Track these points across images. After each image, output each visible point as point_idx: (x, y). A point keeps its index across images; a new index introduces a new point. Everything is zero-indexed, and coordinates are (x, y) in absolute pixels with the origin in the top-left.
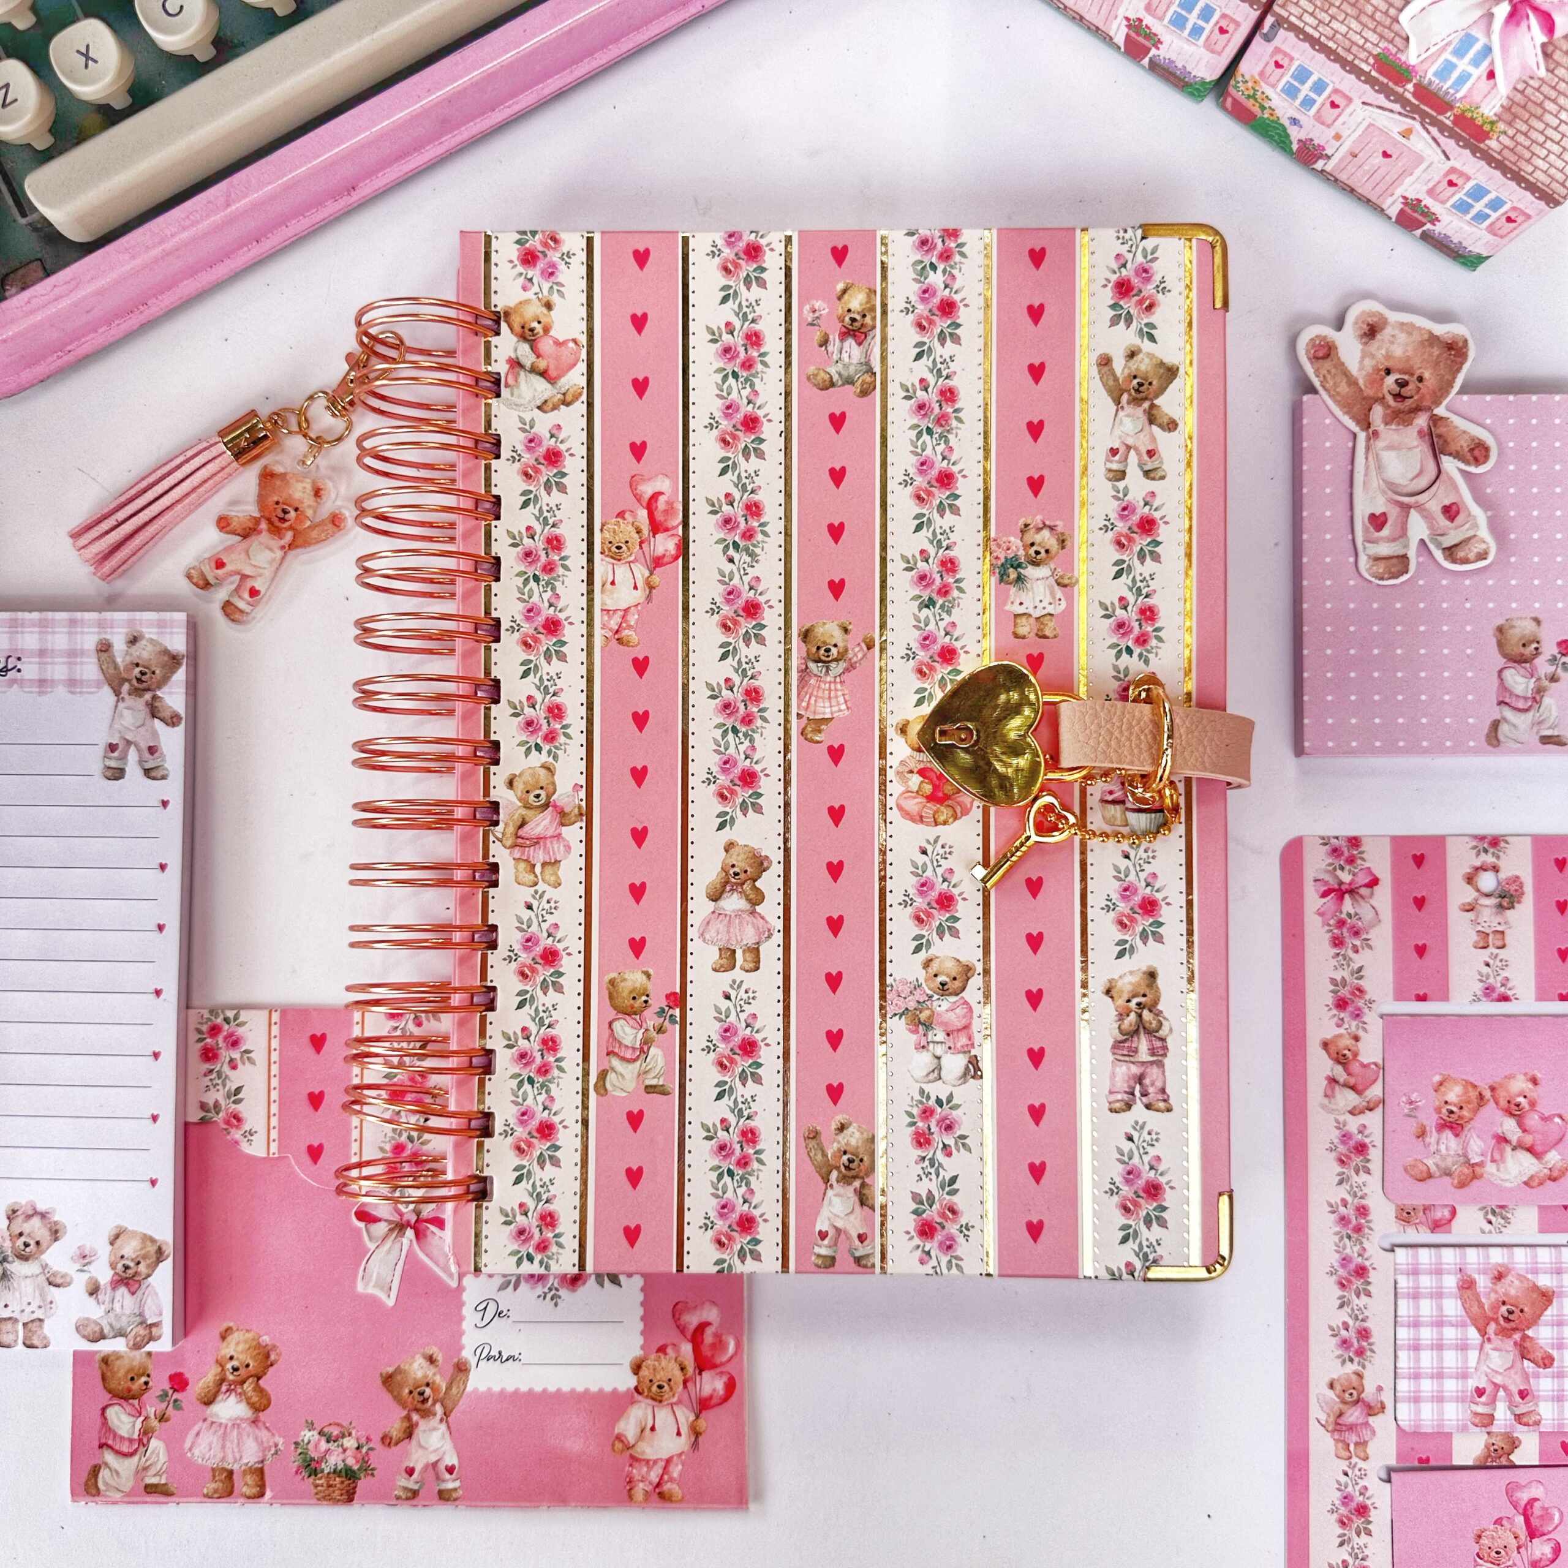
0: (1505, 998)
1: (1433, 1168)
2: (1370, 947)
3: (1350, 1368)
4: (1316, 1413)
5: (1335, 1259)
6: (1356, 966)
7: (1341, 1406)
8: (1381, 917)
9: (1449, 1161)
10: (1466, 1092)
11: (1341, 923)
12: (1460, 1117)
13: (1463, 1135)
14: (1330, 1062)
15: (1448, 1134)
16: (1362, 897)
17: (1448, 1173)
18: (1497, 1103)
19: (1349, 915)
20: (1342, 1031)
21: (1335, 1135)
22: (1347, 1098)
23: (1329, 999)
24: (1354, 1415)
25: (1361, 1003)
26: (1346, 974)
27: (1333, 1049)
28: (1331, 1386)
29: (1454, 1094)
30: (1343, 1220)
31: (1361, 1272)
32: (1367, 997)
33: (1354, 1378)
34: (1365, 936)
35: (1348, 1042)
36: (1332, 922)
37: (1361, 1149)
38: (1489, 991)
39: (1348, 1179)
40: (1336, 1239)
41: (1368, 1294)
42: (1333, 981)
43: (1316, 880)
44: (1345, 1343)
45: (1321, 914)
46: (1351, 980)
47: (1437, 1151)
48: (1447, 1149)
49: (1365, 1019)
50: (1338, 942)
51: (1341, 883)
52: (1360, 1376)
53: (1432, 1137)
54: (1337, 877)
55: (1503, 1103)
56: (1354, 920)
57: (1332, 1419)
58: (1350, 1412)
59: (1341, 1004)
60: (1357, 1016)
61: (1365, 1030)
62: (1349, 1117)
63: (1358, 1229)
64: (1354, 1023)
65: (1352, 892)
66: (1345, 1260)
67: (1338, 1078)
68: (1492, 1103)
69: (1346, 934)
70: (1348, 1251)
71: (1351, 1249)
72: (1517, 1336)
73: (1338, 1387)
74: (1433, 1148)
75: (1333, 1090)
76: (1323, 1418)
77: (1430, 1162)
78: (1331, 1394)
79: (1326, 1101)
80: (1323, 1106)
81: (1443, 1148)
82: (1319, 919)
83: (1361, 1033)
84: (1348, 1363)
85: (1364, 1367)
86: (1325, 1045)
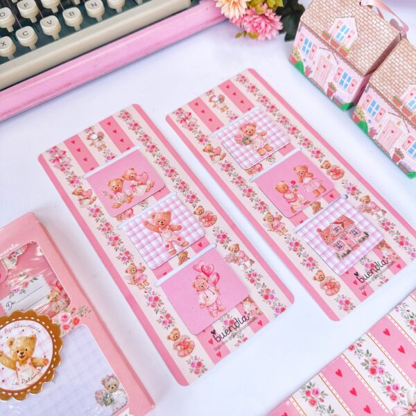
0: (113, 157)
2: (72, 166)
3: (129, 264)
4: (127, 282)
5: (107, 240)
6: (71, 172)
7: (133, 275)
8: (71, 158)
11: (62, 165)
14: (77, 196)
16: (64, 157)
20: (76, 188)
22: (87, 202)
23: (68, 183)
24: (138, 275)
25: (77, 179)
26: (69, 175)
27: (76, 193)
28: (127, 272)
30: (104, 229)
31: (117, 238)
33: (132, 266)
34: (69, 165)
35: (79, 189)
36: (59, 166)
37: (98, 210)
38: (108, 158)
39: (99, 219)
40: (105, 235)
41: (122, 243)
42: (67, 179)
43: (50, 160)
44: (124, 259)
45: (55, 167)
46: (72, 176)
52: (133, 264)
54: (55, 157)
56: (64, 163)
57: (132, 280)
58: (136, 275)
59: (72, 182)
60: (78, 182)
61: (82, 184)
63: (109, 229)
65: (60, 157)
66: (110, 239)
67: (81, 198)
69: (64, 167)
70: (110, 236)
72: (168, 227)
73: (128, 271)
75: (82, 202)
76: (130, 282)
78: (128, 274)
79: (81, 205)
80: (81, 207)
85: (132, 261)
86: (74, 193)
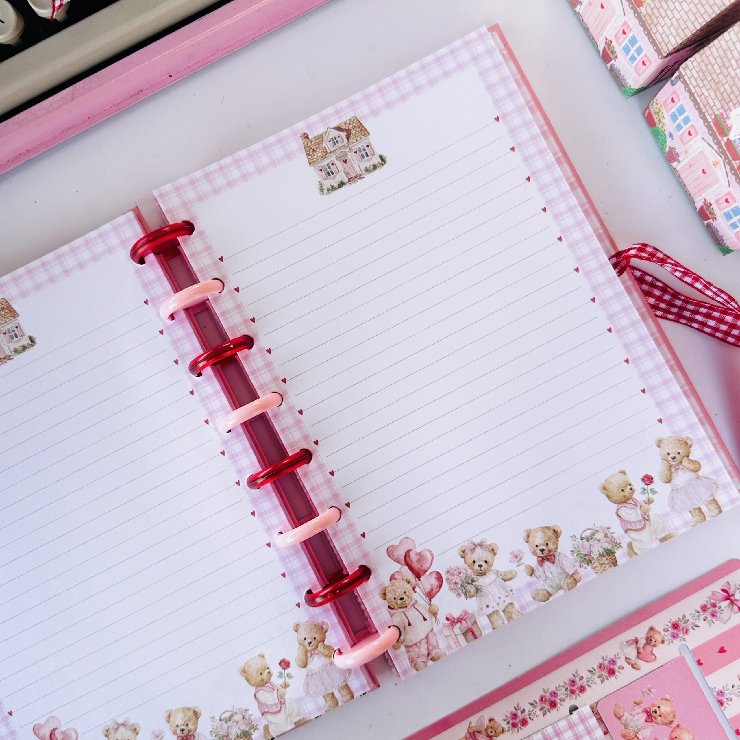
0: (721, 703)
1: (624, 718)
2: (710, 625)
4: (474, 720)
5: (552, 688)
6: (697, 623)
7: (483, 730)
8: (728, 623)
9: (632, 724)
10: (669, 714)
11: (714, 605)
12: (655, 718)
13: (647, 724)
14: (644, 635)
15: (645, 716)
16: (732, 609)
17: (626, 726)
18: (672, 732)
19: (720, 607)
20: (663, 633)
21: (611, 656)
22: (632, 653)
23: (674, 619)
25: (681, 635)
26: (691, 620)
27: (652, 633)
28: (491, 720)
29: (665, 708)
30: (573, 682)
31: (553, 705)
32: (685, 637)
33: (501, 729)
34: (714, 620)
35: (659, 638)
36: (712, 601)
37: (612, 672)
38: (721, 693)
39: (594, 674)
40: (562, 684)
41: (544, 714)
42: (684, 616)
43: (728, 583)
44: (514, 716)
45: (713, 593)
46: (689, 625)
47: (634, 716)
48: (637, 720)
49: (674, 641)
50: (704, 608)
51: (733, 595)
52: (503, 731)
53: (639, 709)
54: (735, 592)
55: (674, 735)
56: (719, 611)
57: (475, 729)
58: (483, 736)
59: (675, 626)
60: (674, 636)
61: (669, 644)
62: (623, 658)
63: (572, 692)
64: (669, 637)
65: (732, 602)
66: (554, 694)
67: (639, 643)
68: (671, 729)
69: (710, 610)
70: (559, 693)
71: (561, 694)
73: (492, 724)
74: (634, 713)
75: (632, 644)
76: (473, 724)
77: (626, 715)
78: (486, 722)
79: (625, 643)
80: (622, 643)
81: (637, 717)
82: (710, 594)
83: (666, 643)
84: (506, 723)
85: (508, 731)
86: (652, 629)
